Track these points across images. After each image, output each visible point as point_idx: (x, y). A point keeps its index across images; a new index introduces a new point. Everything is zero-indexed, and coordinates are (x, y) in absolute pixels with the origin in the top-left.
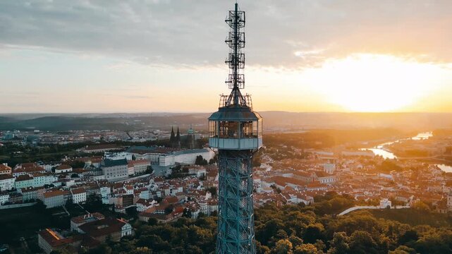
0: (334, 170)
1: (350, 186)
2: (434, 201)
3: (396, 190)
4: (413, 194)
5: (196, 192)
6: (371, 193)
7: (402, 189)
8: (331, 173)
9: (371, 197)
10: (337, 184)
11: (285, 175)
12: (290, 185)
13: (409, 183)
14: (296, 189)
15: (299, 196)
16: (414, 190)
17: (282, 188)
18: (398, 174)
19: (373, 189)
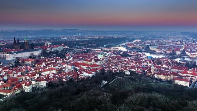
0: (102, 58)
1: (110, 65)
2: (146, 70)
3: (130, 66)
4: (137, 67)
5: (30, 74)
6: (119, 68)
7: (132, 65)
8: (101, 59)
9: (119, 70)
10: (104, 64)
11: (79, 62)
12: (82, 66)
13: (134, 62)
14: (85, 68)
15: (87, 72)
16: (137, 65)
17: (78, 68)
18: (130, 58)
19: (120, 66)
